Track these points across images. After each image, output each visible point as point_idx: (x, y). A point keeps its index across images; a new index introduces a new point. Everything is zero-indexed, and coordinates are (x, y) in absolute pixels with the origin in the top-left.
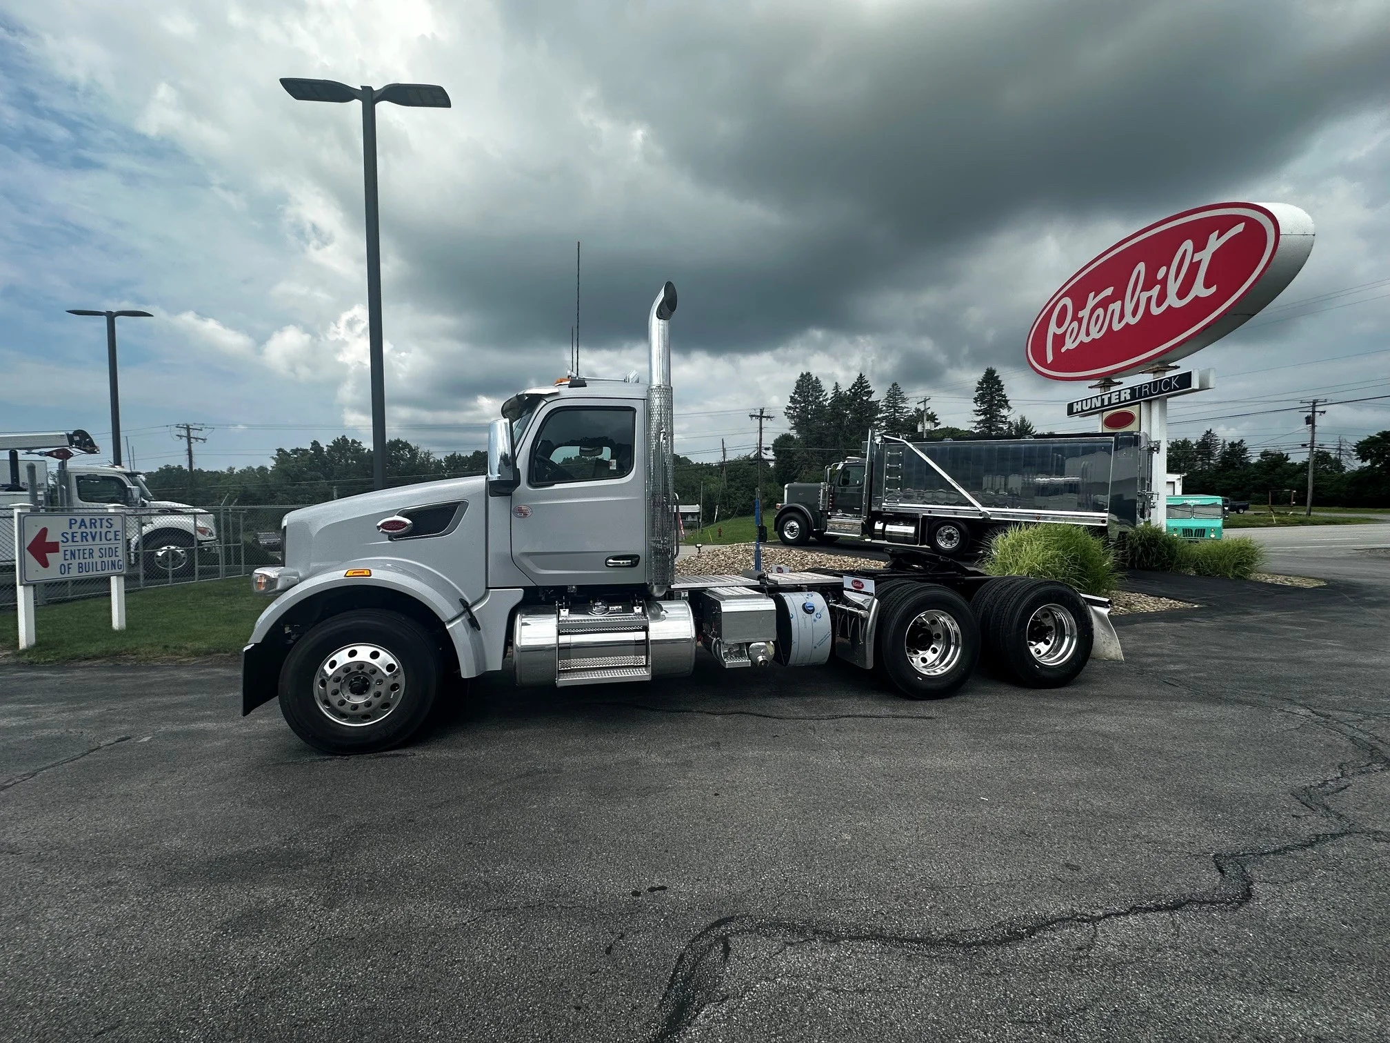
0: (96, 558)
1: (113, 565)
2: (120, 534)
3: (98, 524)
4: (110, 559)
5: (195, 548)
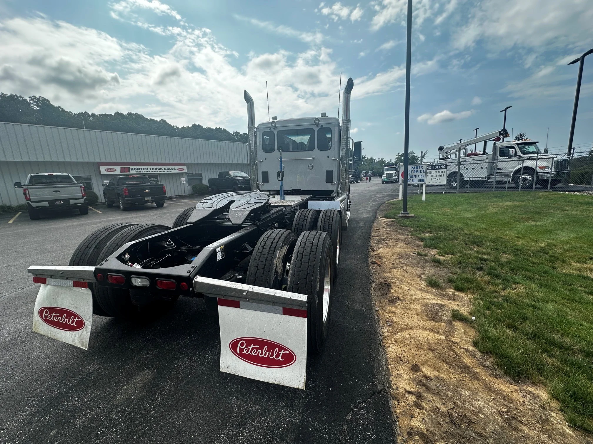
0: (417, 178)
1: (422, 180)
2: (425, 171)
3: (418, 168)
4: (421, 179)
5: (535, 175)
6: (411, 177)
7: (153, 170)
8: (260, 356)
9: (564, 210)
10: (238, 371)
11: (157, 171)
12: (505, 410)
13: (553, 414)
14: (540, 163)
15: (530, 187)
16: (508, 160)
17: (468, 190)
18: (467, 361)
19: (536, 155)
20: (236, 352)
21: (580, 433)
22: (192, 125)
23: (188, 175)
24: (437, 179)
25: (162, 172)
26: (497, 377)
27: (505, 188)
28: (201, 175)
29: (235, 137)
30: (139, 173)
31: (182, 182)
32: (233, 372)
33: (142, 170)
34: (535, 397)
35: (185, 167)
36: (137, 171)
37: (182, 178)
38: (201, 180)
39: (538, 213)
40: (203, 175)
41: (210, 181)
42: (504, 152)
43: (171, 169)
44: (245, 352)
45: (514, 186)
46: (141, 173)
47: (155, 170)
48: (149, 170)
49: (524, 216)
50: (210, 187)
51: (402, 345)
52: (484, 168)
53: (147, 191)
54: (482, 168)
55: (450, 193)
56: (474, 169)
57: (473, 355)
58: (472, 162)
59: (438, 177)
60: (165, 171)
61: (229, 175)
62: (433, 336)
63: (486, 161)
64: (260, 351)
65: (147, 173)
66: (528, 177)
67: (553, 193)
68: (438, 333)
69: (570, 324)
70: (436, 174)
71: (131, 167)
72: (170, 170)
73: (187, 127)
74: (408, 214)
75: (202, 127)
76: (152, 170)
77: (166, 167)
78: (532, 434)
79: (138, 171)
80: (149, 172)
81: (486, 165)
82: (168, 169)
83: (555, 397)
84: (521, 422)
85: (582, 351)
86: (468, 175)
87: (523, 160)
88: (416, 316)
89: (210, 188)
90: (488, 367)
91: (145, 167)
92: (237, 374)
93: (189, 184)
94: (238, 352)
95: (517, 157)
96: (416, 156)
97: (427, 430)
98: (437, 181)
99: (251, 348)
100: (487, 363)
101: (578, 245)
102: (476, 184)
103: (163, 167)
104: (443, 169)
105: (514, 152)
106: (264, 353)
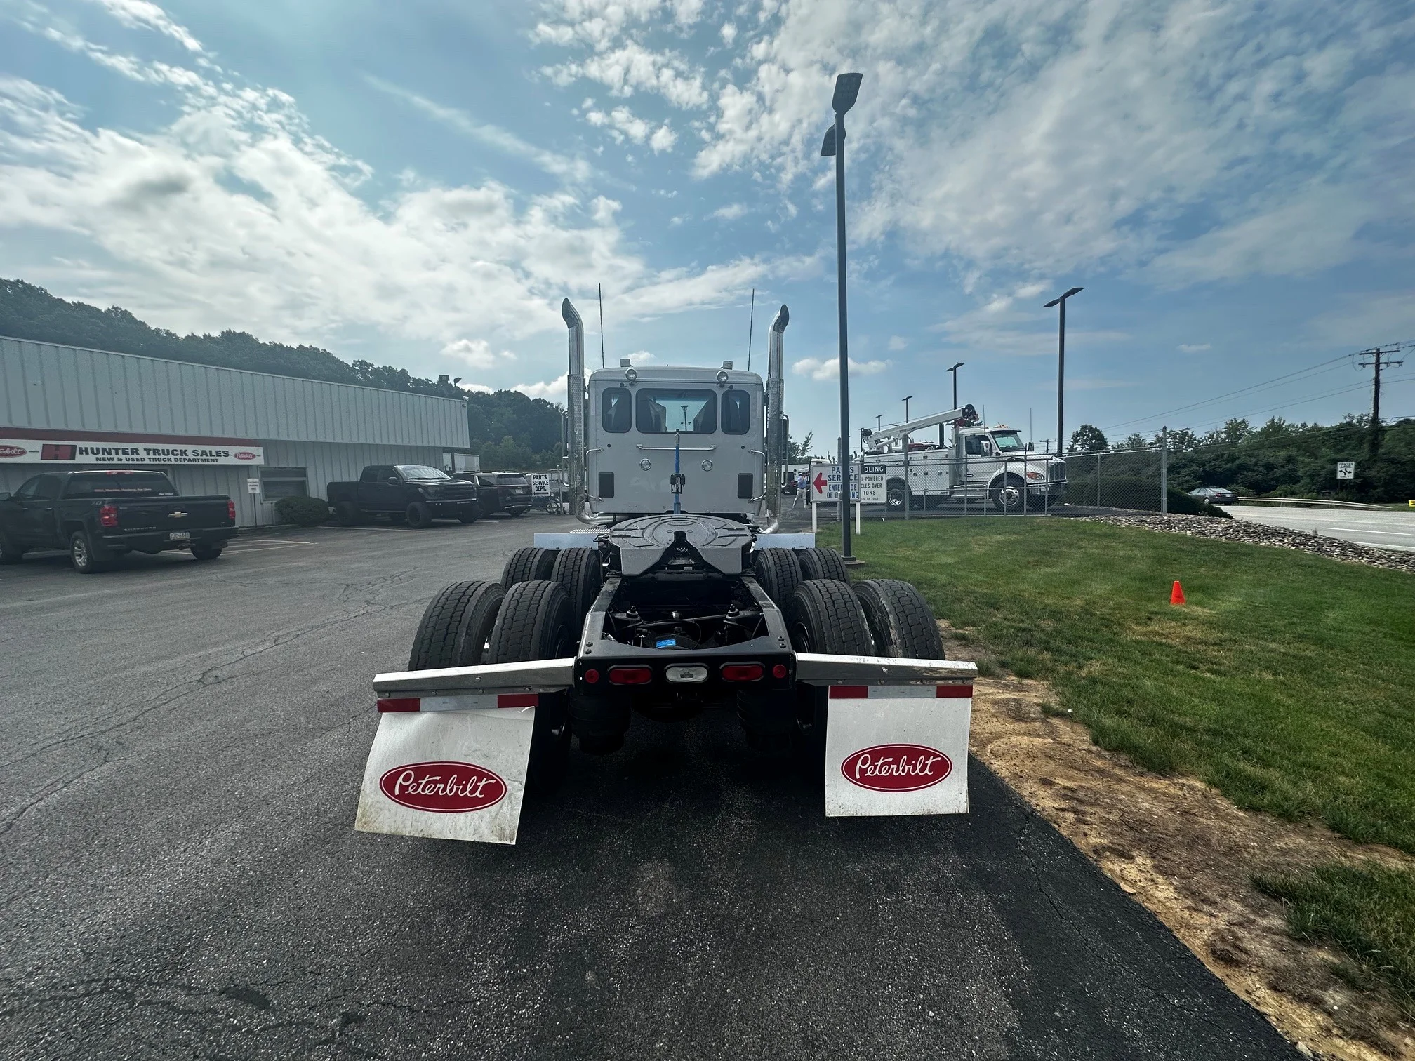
2: (857, 476)
5: (1025, 488)
6: (833, 487)
7: (157, 457)
8: (895, 774)
9: (1080, 548)
10: (859, 808)
11: (169, 460)
12: (1173, 806)
13: (1219, 801)
14: (1031, 468)
15: (1019, 509)
16: (980, 460)
17: (924, 513)
18: (1098, 763)
19: (1023, 453)
20: (854, 778)
21: (1251, 814)
22: (223, 332)
23: (264, 472)
24: (871, 492)
25: (186, 462)
26: (1142, 774)
27: (962, 509)
28: (303, 472)
29: (359, 375)
30: (107, 462)
31: (250, 491)
32: (852, 813)
33: (117, 453)
34: (1193, 788)
35: (258, 451)
36: (100, 455)
37: (249, 480)
38: (303, 486)
39: (1048, 553)
40: (310, 473)
41: (332, 488)
42: (975, 445)
43: (214, 453)
44: (869, 773)
45: (993, 506)
46: (115, 461)
47: (162, 457)
48: (143, 454)
49: (1031, 559)
50: (330, 503)
51: (1008, 758)
52: (944, 473)
53: (177, 514)
54: (940, 473)
55: (893, 519)
56: (927, 474)
57: (1100, 756)
58: (923, 462)
59: (871, 489)
60: (194, 460)
61: (397, 473)
62: (1038, 741)
63: (947, 462)
64: (895, 766)
65: (136, 462)
66: (1013, 491)
67: (1055, 519)
68: (1039, 736)
69: (1180, 701)
70: (867, 482)
71: (80, 444)
72: (211, 455)
73: (205, 336)
74: (854, 559)
75: (256, 341)
76: (152, 456)
77: (200, 448)
78: (1211, 823)
79: (106, 456)
80: (143, 459)
81: (946, 468)
82: (204, 453)
83: (1211, 783)
84: (1195, 815)
85: (1208, 731)
86: (918, 486)
87: (1006, 462)
88: (995, 719)
89: (331, 509)
90: (1126, 766)
91: (130, 446)
92: (859, 815)
93: (267, 496)
94: (858, 776)
95: (994, 455)
96: (794, 444)
97: (1112, 843)
98: (872, 496)
99: (879, 764)
100: (1122, 762)
101: (1122, 601)
102: (932, 503)
103: (190, 448)
104: (880, 472)
105: (989, 447)
106: (902, 769)
